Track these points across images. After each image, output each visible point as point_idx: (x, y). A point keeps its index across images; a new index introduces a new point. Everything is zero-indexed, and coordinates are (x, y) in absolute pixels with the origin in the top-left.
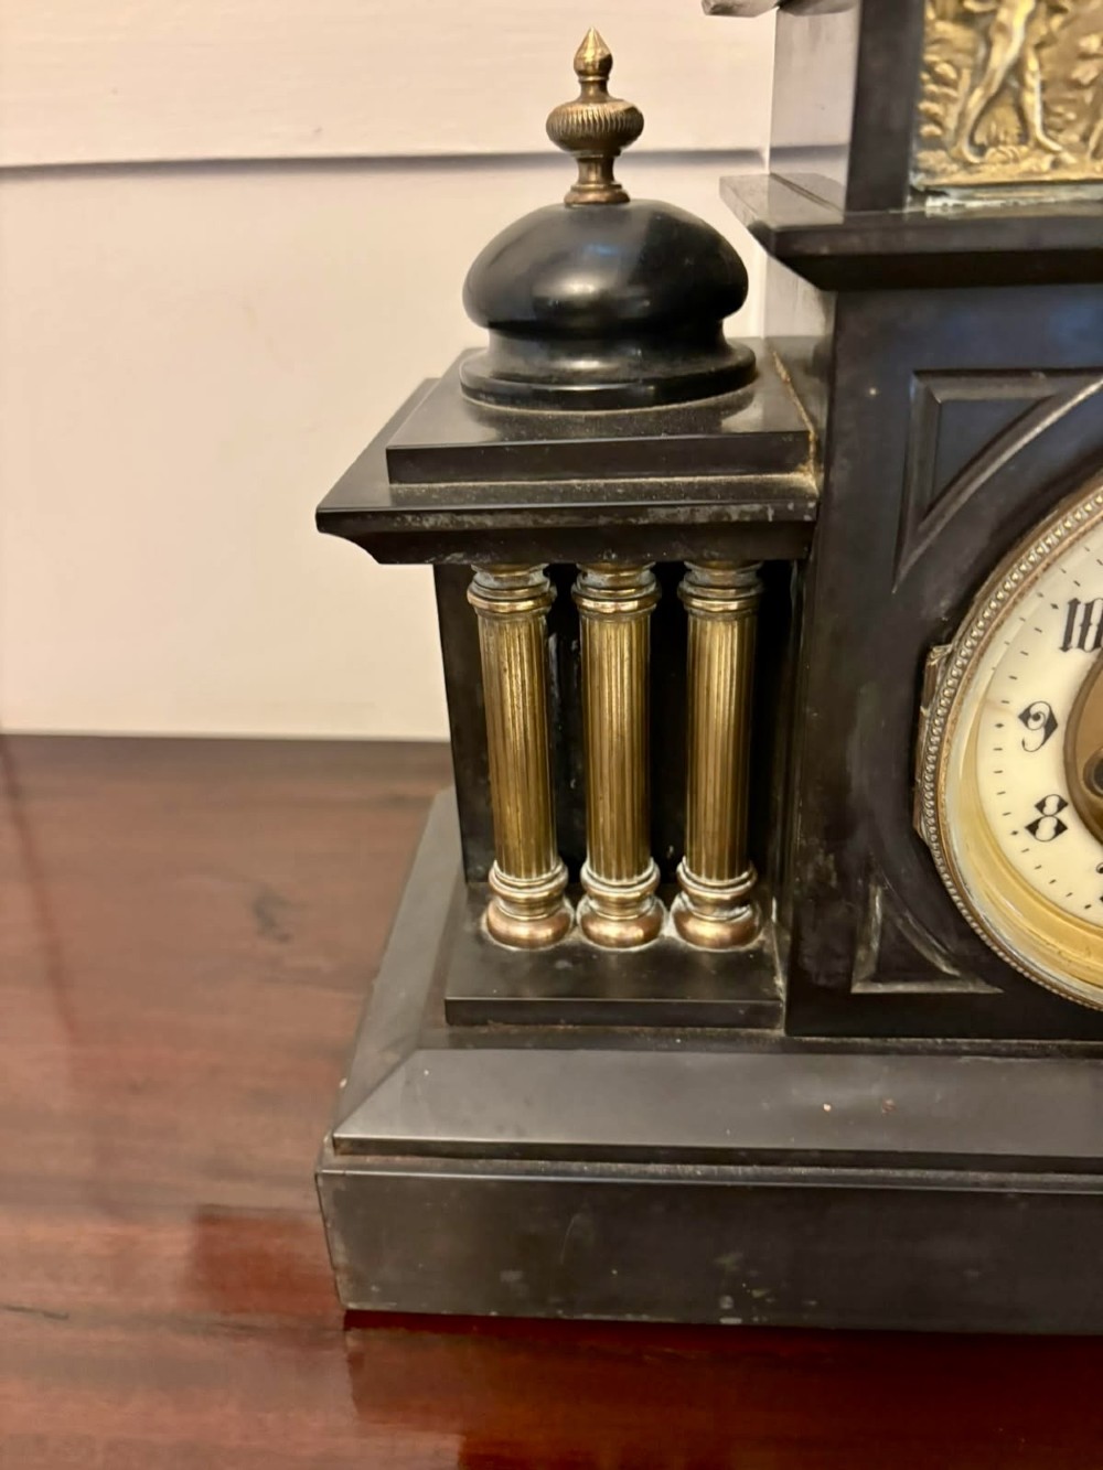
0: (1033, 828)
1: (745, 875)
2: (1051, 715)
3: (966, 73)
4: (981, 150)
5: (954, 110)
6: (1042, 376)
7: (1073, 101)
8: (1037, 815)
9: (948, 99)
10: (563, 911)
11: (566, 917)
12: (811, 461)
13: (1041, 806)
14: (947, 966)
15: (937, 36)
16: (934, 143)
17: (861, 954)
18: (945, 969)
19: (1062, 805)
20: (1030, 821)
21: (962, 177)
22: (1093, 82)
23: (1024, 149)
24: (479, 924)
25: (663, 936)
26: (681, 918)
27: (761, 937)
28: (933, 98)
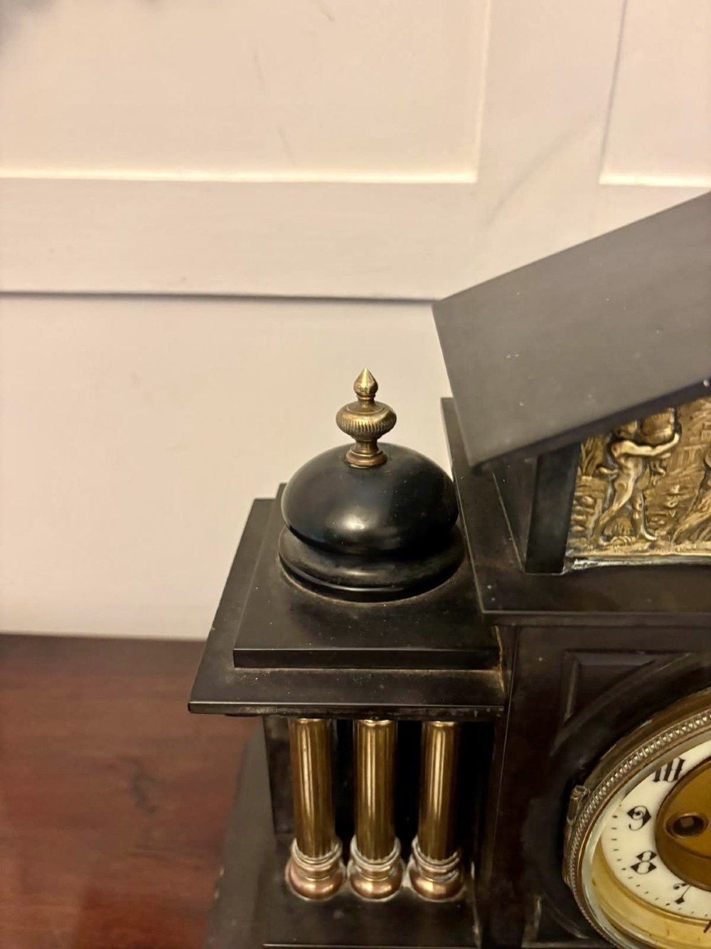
0: (635, 868)
1: (455, 854)
2: (647, 812)
3: (600, 502)
4: (608, 539)
5: (592, 519)
6: (642, 653)
7: (665, 515)
8: (638, 861)
9: (587, 514)
10: (339, 871)
11: (341, 875)
12: (500, 665)
13: (640, 857)
14: (581, 934)
15: (582, 484)
16: (582, 535)
17: (528, 928)
18: (579, 936)
19: (653, 856)
20: (633, 864)
21: (595, 553)
22: (675, 507)
23: (634, 539)
24: (284, 875)
25: (402, 887)
26: (414, 876)
27: (464, 889)
28: (579, 513)
